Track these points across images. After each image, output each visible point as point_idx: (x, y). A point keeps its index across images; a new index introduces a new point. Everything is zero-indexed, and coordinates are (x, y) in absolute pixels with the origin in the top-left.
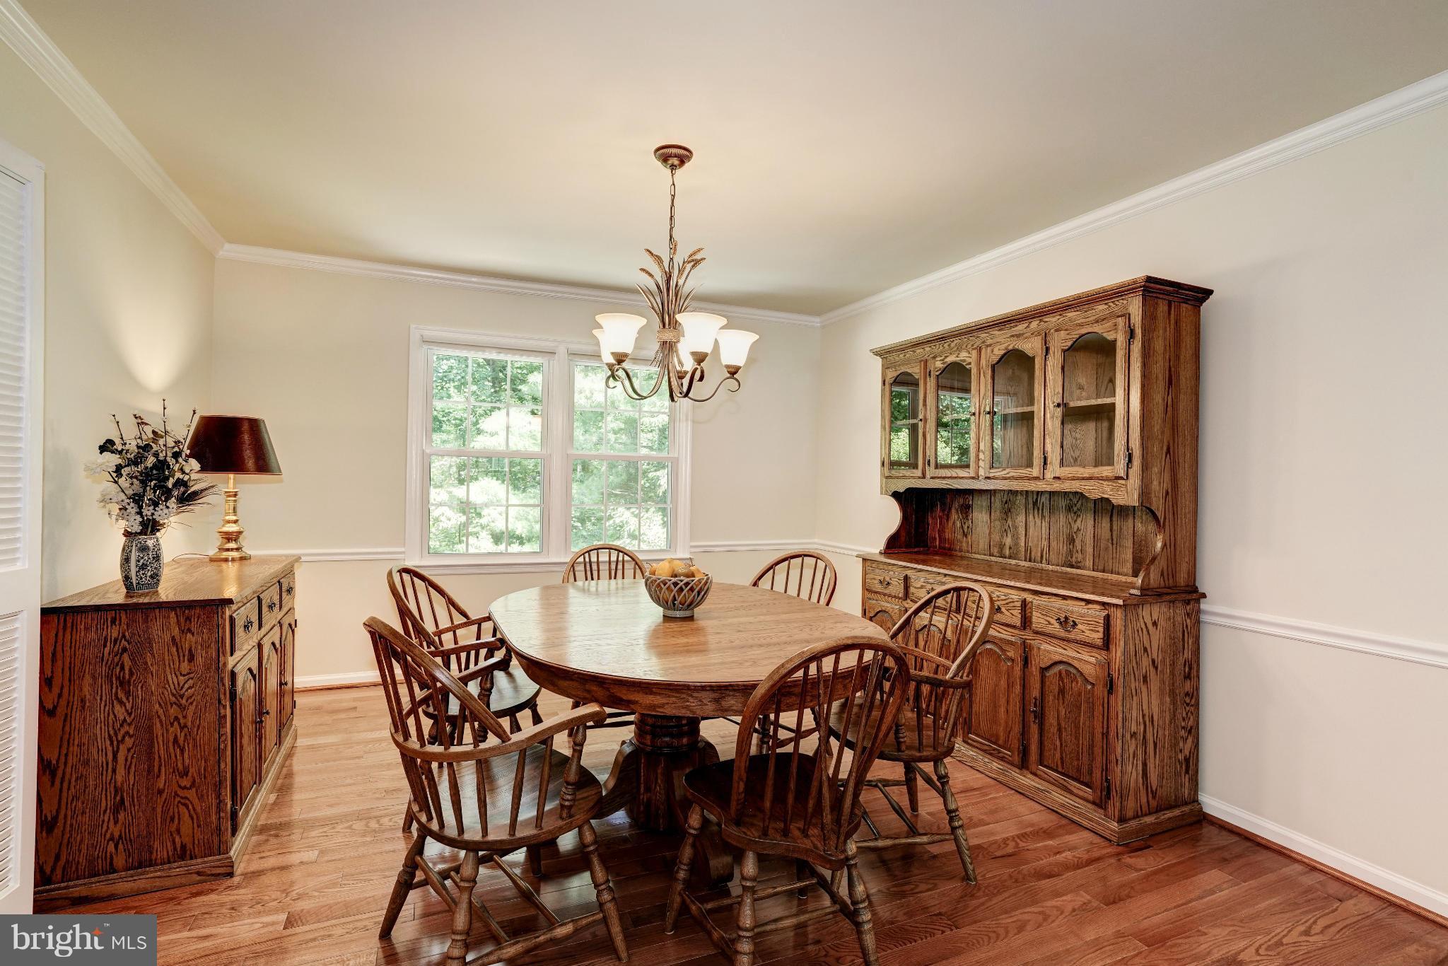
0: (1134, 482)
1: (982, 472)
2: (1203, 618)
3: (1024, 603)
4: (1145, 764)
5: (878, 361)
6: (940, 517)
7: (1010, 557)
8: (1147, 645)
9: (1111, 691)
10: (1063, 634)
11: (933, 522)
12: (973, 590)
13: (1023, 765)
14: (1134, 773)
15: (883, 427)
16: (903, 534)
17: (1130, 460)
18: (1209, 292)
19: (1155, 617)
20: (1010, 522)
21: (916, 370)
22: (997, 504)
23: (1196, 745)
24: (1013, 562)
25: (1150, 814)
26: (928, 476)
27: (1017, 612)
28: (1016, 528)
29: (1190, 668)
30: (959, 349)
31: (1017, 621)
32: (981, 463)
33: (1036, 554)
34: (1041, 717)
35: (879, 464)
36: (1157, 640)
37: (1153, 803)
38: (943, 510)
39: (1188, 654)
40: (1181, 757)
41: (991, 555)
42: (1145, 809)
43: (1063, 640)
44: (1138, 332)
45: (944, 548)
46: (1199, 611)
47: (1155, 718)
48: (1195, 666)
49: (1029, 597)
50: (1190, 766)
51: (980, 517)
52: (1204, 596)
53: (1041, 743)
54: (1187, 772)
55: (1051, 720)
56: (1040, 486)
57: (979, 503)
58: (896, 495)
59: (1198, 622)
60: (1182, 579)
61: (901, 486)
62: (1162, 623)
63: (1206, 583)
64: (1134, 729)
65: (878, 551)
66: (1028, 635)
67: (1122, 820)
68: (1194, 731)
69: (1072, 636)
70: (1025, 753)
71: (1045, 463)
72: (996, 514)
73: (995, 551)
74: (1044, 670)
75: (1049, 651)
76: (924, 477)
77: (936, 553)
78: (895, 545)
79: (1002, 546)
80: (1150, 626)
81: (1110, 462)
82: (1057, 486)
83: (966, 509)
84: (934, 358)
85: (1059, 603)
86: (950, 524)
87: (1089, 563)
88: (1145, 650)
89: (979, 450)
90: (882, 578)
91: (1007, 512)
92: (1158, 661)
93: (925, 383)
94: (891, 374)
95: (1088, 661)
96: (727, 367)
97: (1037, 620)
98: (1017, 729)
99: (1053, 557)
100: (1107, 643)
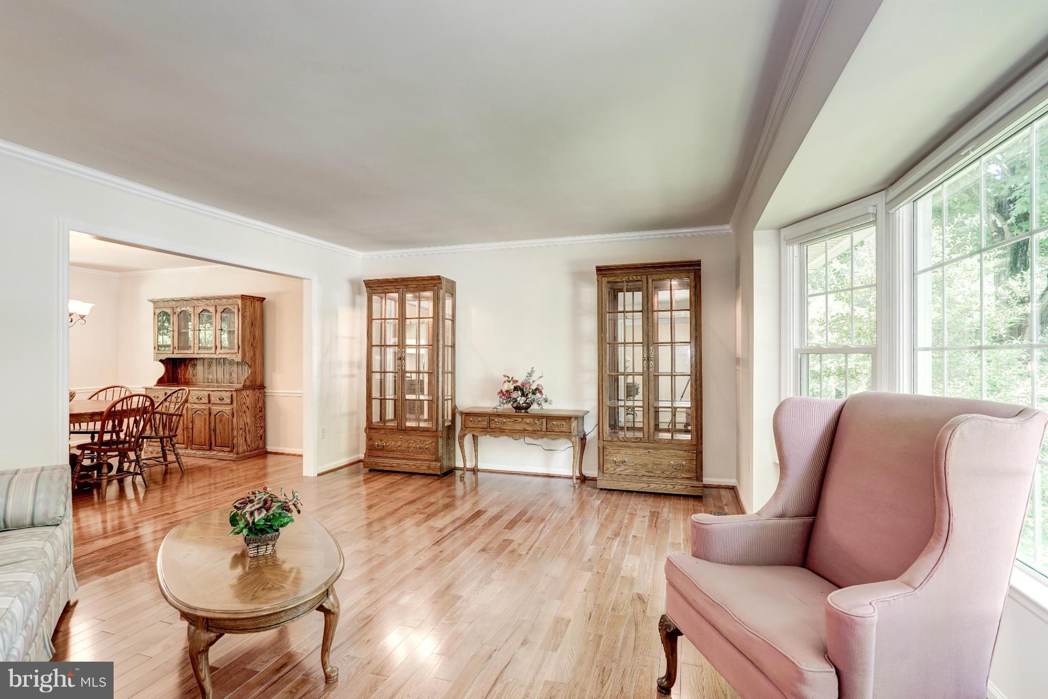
0: (240, 355)
1: (196, 352)
2: (267, 394)
3: (209, 395)
4: (246, 438)
5: (152, 304)
6: (184, 370)
7: (211, 383)
8: (245, 402)
9: (233, 417)
10: (221, 402)
11: (181, 372)
12: (184, 389)
13: (210, 449)
14: (242, 441)
15: (154, 332)
16: (166, 377)
17: (239, 348)
18: (265, 299)
19: (248, 394)
20: (211, 370)
21: (169, 311)
22: (206, 363)
23: (265, 431)
24: (212, 384)
25: (248, 452)
26: (175, 353)
27: (207, 399)
28: (213, 371)
29: (261, 409)
30: (186, 306)
31: (207, 402)
32: (195, 348)
33: (220, 381)
34: (215, 430)
35: (153, 348)
36: (248, 402)
37: (249, 449)
38: (185, 367)
39: (260, 405)
40: (259, 435)
41: (204, 382)
42: (246, 450)
43: (220, 404)
44: (241, 310)
45: (186, 382)
46: (265, 392)
47: (249, 424)
48: (263, 408)
49: (210, 393)
50: (263, 438)
51: (200, 368)
52: (265, 387)
53: (215, 439)
54: (261, 439)
55: (218, 431)
56: (215, 356)
57: (199, 363)
58: (161, 361)
59: (265, 396)
60: (258, 383)
61: (164, 357)
62: (250, 395)
63: (267, 383)
64: (241, 427)
65: (153, 385)
66: (210, 405)
67: (238, 454)
68: (264, 428)
69: (223, 402)
70: (211, 445)
71: (216, 349)
72: (206, 366)
73: (206, 381)
74: (215, 415)
75: (215, 409)
76: (173, 353)
77: (182, 384)
78: (161, 382)
79: (208, 379)
80: (246, 397)
81: (234, 349)
82: (220, 356)
83: (195, 365)
84: (177, 307)
85: (219, 393)
86: (188, 372)
87: (236, 382)
88: (244, 403)
89: (194, 343)
90: (154, 395)
91: (210, 366)
92: (250, 407)
93: (173, 316)
94: (158, 311)
95: (227, 409)
96: (80, 315)
97: (212, 398)
98: (207, 436)
99: (225, 382)
100: (232, 403)
